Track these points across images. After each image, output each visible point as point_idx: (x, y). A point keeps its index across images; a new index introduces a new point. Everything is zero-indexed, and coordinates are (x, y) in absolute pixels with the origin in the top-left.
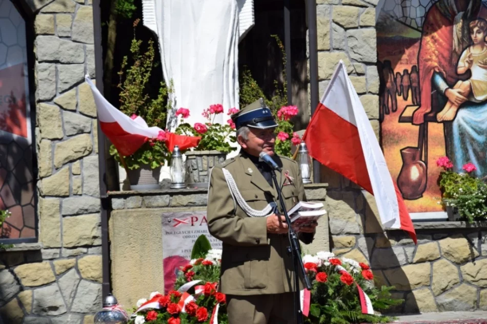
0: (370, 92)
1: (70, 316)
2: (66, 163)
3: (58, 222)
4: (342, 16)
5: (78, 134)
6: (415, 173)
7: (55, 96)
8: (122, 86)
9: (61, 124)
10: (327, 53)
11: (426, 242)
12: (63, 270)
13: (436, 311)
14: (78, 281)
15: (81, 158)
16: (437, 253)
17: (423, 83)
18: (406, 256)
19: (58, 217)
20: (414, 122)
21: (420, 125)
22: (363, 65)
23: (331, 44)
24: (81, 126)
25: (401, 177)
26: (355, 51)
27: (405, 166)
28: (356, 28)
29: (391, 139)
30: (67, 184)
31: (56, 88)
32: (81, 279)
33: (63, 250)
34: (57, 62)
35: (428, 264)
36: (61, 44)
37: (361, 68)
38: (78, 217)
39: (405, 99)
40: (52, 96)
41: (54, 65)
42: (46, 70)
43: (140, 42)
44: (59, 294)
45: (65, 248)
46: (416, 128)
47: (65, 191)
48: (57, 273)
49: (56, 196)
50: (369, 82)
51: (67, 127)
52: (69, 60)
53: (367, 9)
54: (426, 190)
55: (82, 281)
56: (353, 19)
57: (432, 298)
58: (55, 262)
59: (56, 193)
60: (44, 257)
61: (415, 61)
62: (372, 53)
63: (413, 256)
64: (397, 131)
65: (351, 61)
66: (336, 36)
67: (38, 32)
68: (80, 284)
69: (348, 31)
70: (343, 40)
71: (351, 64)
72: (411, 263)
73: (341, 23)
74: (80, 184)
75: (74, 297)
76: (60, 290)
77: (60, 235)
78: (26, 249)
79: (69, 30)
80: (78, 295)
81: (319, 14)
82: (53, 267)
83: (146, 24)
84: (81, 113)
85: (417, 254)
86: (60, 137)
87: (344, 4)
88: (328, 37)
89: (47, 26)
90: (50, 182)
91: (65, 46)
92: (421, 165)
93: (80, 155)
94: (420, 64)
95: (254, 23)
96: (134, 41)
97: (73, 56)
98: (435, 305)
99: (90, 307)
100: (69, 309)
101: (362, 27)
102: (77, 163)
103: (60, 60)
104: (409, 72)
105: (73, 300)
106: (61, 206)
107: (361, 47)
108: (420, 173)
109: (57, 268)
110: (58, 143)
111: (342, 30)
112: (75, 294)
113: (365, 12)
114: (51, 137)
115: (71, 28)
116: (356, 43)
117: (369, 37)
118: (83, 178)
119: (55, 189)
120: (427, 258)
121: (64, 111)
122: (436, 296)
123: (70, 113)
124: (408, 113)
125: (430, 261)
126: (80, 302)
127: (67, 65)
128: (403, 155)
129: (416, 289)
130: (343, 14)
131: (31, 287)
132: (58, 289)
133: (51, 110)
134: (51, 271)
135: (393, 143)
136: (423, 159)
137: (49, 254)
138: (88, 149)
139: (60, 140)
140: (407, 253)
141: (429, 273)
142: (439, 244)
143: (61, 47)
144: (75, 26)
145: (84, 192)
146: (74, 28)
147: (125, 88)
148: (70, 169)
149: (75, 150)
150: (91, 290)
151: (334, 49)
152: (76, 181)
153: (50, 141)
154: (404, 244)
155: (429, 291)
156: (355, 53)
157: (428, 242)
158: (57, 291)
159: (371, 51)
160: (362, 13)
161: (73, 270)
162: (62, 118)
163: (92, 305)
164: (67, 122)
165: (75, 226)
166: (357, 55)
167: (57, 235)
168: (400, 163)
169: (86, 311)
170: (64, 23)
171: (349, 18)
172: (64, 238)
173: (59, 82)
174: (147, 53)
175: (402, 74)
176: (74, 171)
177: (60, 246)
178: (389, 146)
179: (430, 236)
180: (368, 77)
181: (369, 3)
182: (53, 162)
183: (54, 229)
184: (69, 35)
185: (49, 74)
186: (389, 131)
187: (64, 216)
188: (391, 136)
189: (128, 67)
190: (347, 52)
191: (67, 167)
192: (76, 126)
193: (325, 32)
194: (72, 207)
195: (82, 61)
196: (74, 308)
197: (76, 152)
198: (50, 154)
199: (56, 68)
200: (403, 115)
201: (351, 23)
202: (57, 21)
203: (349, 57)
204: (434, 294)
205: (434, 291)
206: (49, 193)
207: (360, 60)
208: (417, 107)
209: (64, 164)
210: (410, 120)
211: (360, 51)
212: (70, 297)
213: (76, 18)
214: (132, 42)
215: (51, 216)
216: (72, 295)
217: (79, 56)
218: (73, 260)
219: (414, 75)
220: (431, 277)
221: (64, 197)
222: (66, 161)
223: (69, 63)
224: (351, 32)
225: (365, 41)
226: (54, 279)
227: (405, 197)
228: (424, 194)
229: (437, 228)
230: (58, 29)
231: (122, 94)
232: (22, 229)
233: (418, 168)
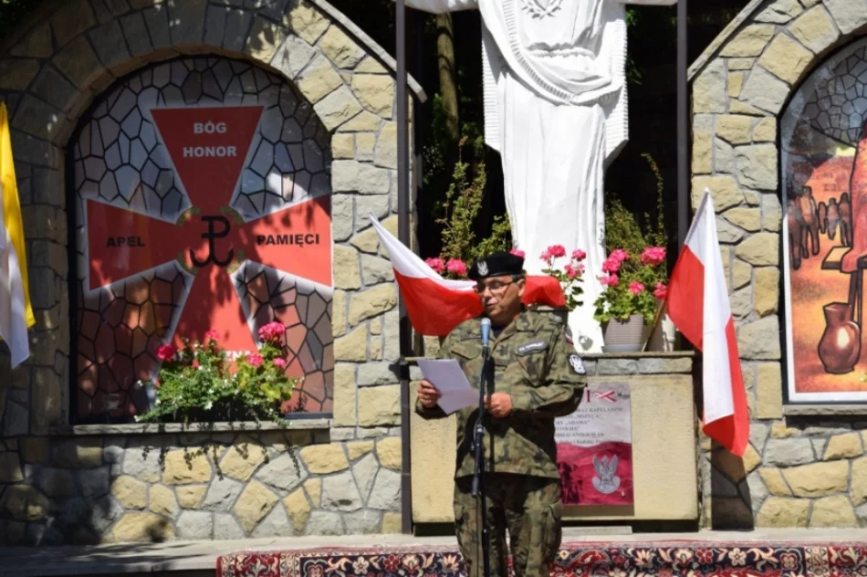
0: (766, 230)
1: (366, 512)
2: (363, 320)
3: (352, 394)
4: (729, 128)
5: (378, 283)
6: (843, 338)
7: (351, 235)
8: (448, 221)
9: (358, 270)
10: (707, 177)
11: (841, 433)
12: (358, 455)
13: (855, 527)
14: (376, 469)
15: (382, 313)
16: (857, 449)
17: (857, 216)
18: (814, 450)
19: (353, 388)
20: (844, 269)
21: (851, 273)
22: (756, 193)
23: (714, 166)
24: (383, 273)
25: (823, 344)
26: (747, 174)
27: (830, 329)
28: (749, 144)
29: (810, 292)
30: (364, 346)
31: (354, 225)
32: (380, 466)
33: (359, 429)
34: (355, 192)
35: (845, 463)
36: (361, 171)
37: (755, 197)
38: (377, 388)
39: (832, 237)
40: (348, 235)
41: (351, 196)
42: (341, 203)
43: (466, 165)
44: (353, 485)
45: (361, 427)
46: (847, 277)
47: (360, 355)
48: (351, 458)
49: (350, 361)
50: (765, 215)
51: (366, 274)
52: (370, 190)
53: (764, 119)
54: (860, 360)
55: (382, 469)
56: (744, 133)
57: (850, 508)
58: (349, 445)
59: (350, 358)
60: (332, 438)
61: (845, 187)
62: (770, 178)
63: (824, 452)
64: (818, 282)
65: (741, 188)
66: (719, 155)
67: (334, 156)
68: (379, 473)
69: (737, 148)
70: (730, 161)
71: (741, 191)
72: (821, 460)
73: (727, 138)
74: (380, 347)
75: (371, 490)
76: (354, 479)
77: (354, 410)
78: (311, 427)
79: (371, 151)
80: (376, 487)
81: (697, 127)
82: (346, 451)
83: (488, 142)
84: (383, 257)
85: (829, 448)
86: (356, 288)
87: (731, 113)
88: (709, 156)
89: (344, 148)
90: (343, 344)
91: (365, 172)
92: (852, 327)
93: (380, 310)
94: (854, 191)
95: (627, 138)
96: (459, 164)
97: (375, 185)
98: (854, 518)
99: (390, 503)
100: (365, 504)
101: (756, 143)
102: (377, 321)
103: (359, 190)
104: (838, 201)
105: (370, 493)
106: (356, 373)
107: (755, 169)
108: (851, 339)
109: (351, 451)
110: (354, 294)
111: (729, 147)
112: (373, 485)
113: (761, 123)
114: (346, 287)
115: (374, 149)
116: (747, 163)
117: (766, 156)
118: (384, 339)
119: (349, 352)
120: (843, 454)
121: (363, 255)
122: (855, 507)
123: (370, 256)
124: (836, 256)
125: (847, 458)
126: (379, 495)
127: (367, 197)
128: (826, 314)
129: (827, 496)
130: (730, 126)
131: (320, 475)
132: (352, 478)
133: (346, 253)
134: (343, 455)
135: (814, 296)
136: (856, 319)
137: (341, 434)
138: (391, 301)
139: (357, 290)
140: (816, 447)
141: (845, 474)
142: (861, 436)
143: (361, 174)
144: (379, 147)
145: (385, 357)
146: (377, 150)
147: (451, 225)
148: (368, 327)
149: (374, 303)
150: (392, 482)
151: (717, 172)
152: (376, 343)
153: (343, 292)
154: (811, 435)
155: (846, 499)
156: (746, 177)
157: (846, 432)
158: (350, 481)
159: (769, 174)
160: (757, 123)
161: (371, 455)
162: (360, 263)
163: (392, 500)
164: (365, 268)
165: (373, 400)
166: (748, 180)
167: (351, 411)
168: (822, 324)
169: (385, 507)
170: (365, 144)
171: (739, 132)
172: (360, 414)
173: (358, 218)
174: (477, 180)
175: (827, 204)
176: (373, 330)
177: (354, 424)
178: (808, 300)
179: (849, 425)
180: (764, 209)
181: (766, 111)
182: (347, 318)
183: (347, 402)
184: (371, 159)
185: (344, 208)
186: (808, 281)
187: (360, 387)
188: (811, 288)
189: (455, 197)
190: (736, 176)
191: (364, 325)
192: (377, 274)
193: (705, 150)
194: (369, 376)
195: (386, 191)
196: (371, 504)
197: (375, 306)
198: (344, 309)
199: (354, 199)
200: (829, 259)
201: (741, 138)
202: (357, 142)
203: (738, 182)
204: (852, 504)
205: (853, 500)
206: (342, 356)
207: (752, 187)
208: (847, 249)
209: (361, 321)
210: (838, 266)
211: (753, 175)
212: (366, 489)
213: (381, 137)
214: (455, 166)
215: (343, 386)
216: (369, 487)
217: (382, 185)
218: (371, 443)
219: (844, 206)
220: (849, 481)
221: (360, 362)
222: (364, 317)
223: (370, 194)
224: (741, 149)
225: (759, 161)
226: (346, 466)
227: (829, 370)
228: (857, 367)
229: (857, 413)
230: (358, 151)
231: (445, 232)
232: (324, 401)
233: (848, 332)
